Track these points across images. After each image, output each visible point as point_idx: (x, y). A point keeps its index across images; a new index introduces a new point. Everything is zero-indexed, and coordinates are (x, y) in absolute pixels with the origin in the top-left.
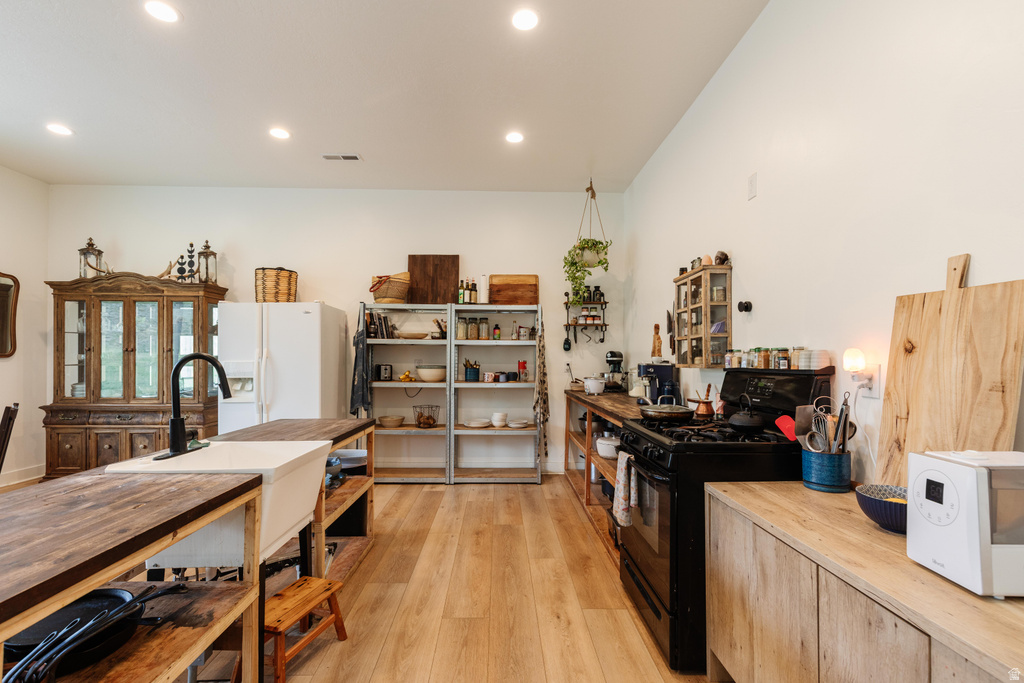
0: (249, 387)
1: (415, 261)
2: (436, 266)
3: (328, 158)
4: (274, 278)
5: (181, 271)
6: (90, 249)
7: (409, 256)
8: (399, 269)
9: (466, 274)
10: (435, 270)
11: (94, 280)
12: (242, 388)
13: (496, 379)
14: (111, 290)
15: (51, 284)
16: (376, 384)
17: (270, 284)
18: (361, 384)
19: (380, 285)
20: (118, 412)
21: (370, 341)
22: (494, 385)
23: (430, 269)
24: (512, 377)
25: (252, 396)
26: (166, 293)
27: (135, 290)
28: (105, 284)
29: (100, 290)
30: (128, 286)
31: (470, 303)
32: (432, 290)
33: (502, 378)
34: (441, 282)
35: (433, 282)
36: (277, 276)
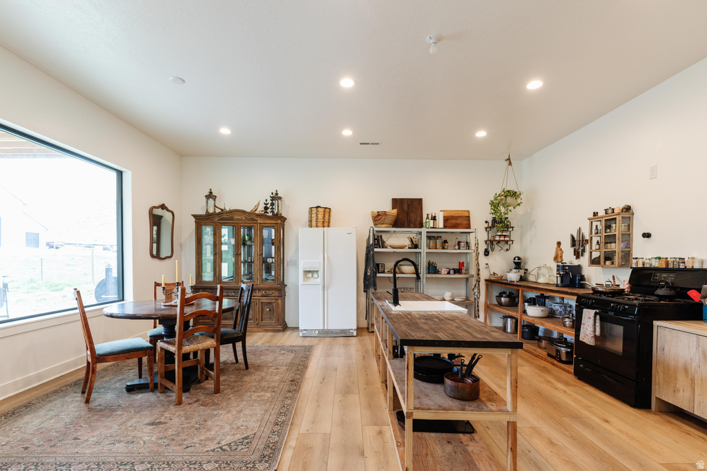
0: (316, 275)
1: (397, 203)
2: (409, 205)
3: (361, 144)
4: (323, 213)
5: (266, 208)
6: (210, 196)
7: (393, 199)
8: (387, 207)
9: (427, 210)
10: (408, 208)
11: (219, 214)
12: (312, 276)
13: (449, 273)
14: (228, 220)
15: (195, 216)
16: (378, 275)
17: (320, 216)
18: (372, 275)
19: (378, 218)
20: (233, 289)
21: (376, 250)
22: (448, 276)
23: (405, 207)
24: (458, 271)
25: (319, 280)
26: (259, 221)
27: (241, 220)
28: (224, 216)
29: (221, 219)
30: (238, 217)
31: (433, 228)
32: (407, 220)
33: (452, 272)
34: (412, 215)
35: (407, 215)
36: (324, 211)
